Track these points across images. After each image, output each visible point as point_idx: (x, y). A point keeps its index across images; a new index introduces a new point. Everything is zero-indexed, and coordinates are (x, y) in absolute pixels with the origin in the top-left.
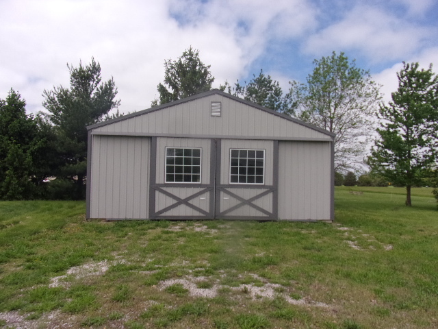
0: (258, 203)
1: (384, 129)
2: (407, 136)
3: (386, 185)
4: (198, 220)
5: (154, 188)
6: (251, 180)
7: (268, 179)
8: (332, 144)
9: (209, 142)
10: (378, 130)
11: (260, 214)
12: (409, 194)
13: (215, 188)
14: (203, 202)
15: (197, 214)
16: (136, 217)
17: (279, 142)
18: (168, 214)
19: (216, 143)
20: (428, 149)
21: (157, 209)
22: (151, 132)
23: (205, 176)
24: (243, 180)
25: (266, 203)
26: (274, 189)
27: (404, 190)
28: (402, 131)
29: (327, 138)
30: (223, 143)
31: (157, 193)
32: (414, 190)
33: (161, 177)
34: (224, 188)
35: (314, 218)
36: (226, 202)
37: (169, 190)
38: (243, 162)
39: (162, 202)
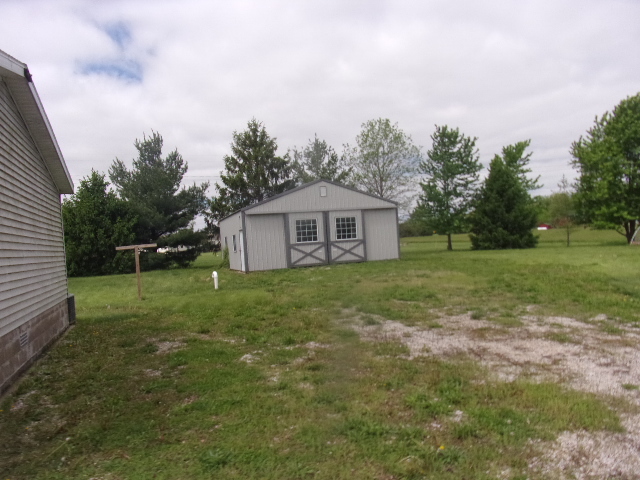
0: (355, 251)
1: (426, 183)
2: (444, 189)
3: (430, 234)
4: (320, 265)
5: (289, 247)
6: (349, 236)
7: (359, 235)
8: (396, 209)
9: (321, 214)
10: (421, 184)
11: (357, 258)
12: (450, 242)
13: (328, 245)
14: (321, 254)
15: (318, 262)
16: (279, 267)
17: (364, 211)
18: (301, 263)
19: (326, 214)
20: (462, 199)
21: (293, 261)
22: (284, 210)
23: (321, 237)
24: (344, 237)
25: (360, 251)
26: (363, 242)
27: (445, 238)
28: (440, 184)
29: (393, 205)
30: (330, 214)
31: (292, 250)
32: (454, 237)
33: (293, 239)
34: (333, 244)
35: (389, 258)
36: (335, 252)
37: (300, 248)
38: (343, 226)
39: (295, 256)
